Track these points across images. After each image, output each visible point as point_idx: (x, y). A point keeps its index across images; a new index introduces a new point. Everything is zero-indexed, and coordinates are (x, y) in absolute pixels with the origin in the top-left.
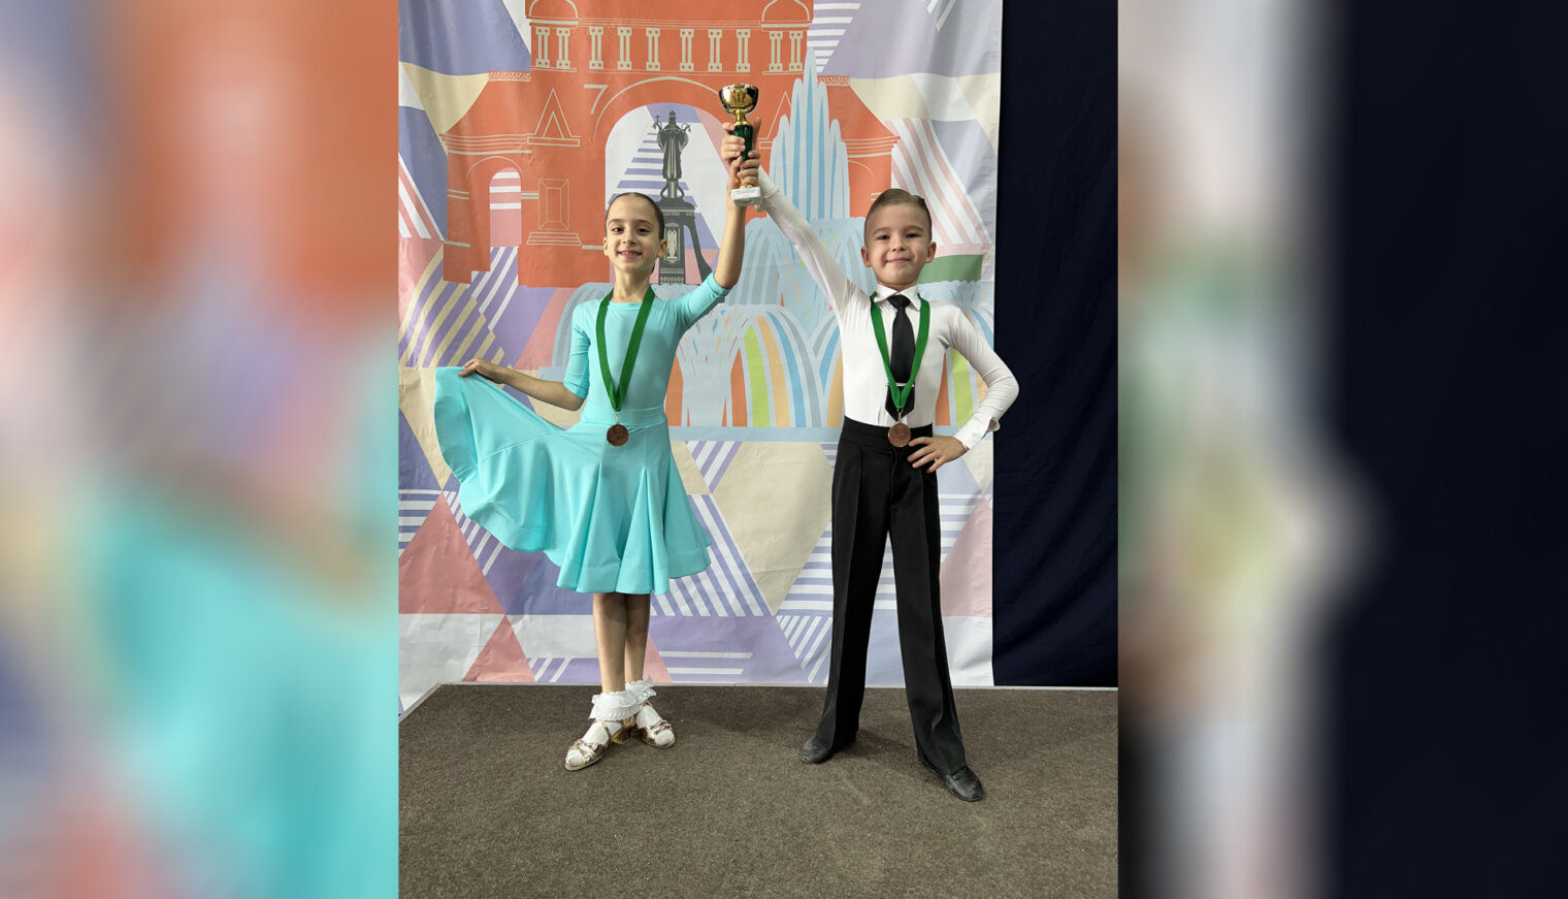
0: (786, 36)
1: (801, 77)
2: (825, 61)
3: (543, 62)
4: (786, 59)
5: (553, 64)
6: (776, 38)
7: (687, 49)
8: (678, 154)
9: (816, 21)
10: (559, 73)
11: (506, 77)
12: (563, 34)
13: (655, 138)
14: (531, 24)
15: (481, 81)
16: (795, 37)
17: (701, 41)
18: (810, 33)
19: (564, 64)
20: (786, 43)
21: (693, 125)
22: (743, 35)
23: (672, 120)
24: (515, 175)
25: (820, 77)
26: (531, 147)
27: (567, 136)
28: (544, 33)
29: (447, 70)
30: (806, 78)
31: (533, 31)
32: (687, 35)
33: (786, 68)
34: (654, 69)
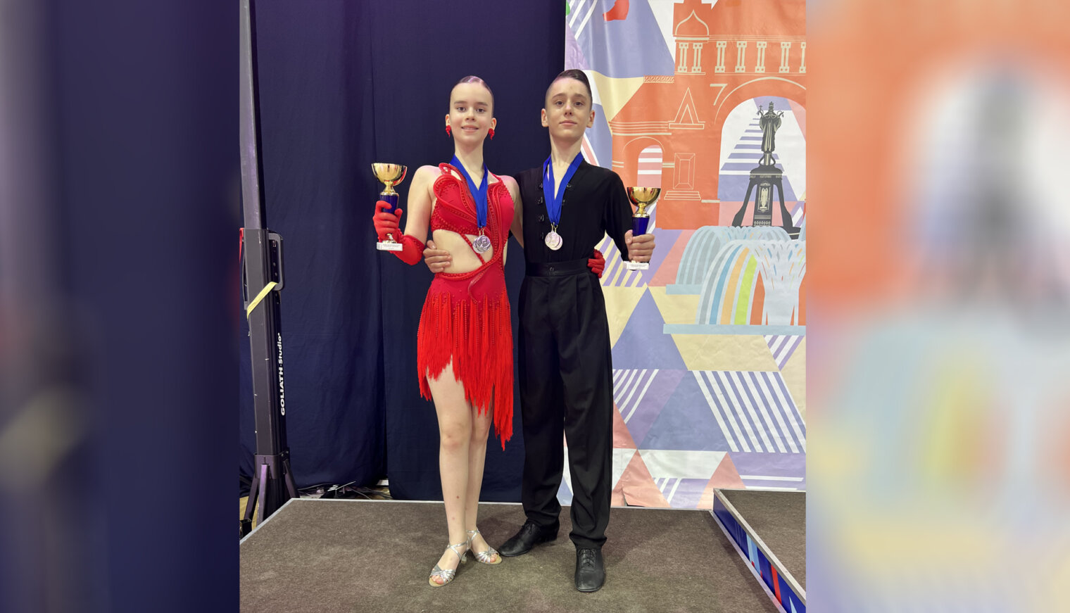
3: (683, 69)
5: (690, 70)
7: (785, 57)
8: (774, 133)
10: (693, 76)
11: (656, 80)
12: (697, 48)
13: (758, 122)
14: (676, 41)
15: (637, 82)
17: (795, 49)
19: (696, 70)
21: (786, 112)
23: (771, 109)
24: (659, 150)
26: (671, 131)
28: (684, 47)
31: (678, 46)
32: (786, 46)
34: (760, 71)
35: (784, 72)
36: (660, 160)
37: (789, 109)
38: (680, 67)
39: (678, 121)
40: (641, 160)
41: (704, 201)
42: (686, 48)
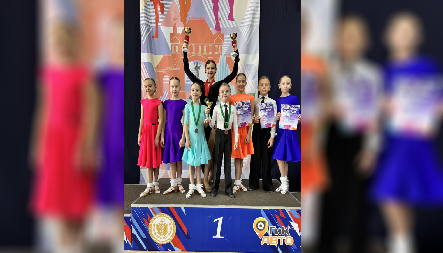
0: (219, 46)
1: (221, 55)
2: (226, 51)
3: (173, 52)
4: (218, 51)
5: (175, 52)
6: (217, 46)
7: (200, 49)
8: (198, 71)
9: (224, 43)
10: (176, 54)
11: (166, 55)
12: (177, 46)
13: (194, 68)
14: (171, 44)
15: (162, 56)
16: (220, 46)
17: (203, 47)
18: (223, 45)
19: (177, 53)
20: (218, 47)
21: (201, 65)
22: (211, 46)
23: (197, 64)
24: (168, 76)
25: (225, 55)
26: (171, 70)
27: (178, 68)
28: (173, 46)
29: (156, 54)
30: (222, 55)
31: (171, 45)
32: (200, 46)
33: (218, 53)
34: (194, 53)
35: (200, 53)
37: (202, 64)
39: (173, 67)
40: (164, 79)
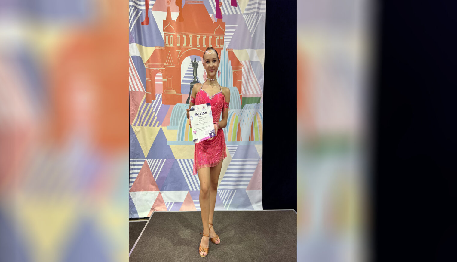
0: (220, 38)
2: (228, 45)
4: (219, 44)
7: (198, 41)
8: (196, 69)
9: (226, 34)
10: (170, 47)
11: (158, 48)
12: (171, 37)
13: (191, 65)
15: (153, 48)
17: (201, 38)
18: (225, 37)
19: (172, 45)
21: (200, 61)
22: (210, 37)
23: (195, 60)
24: (161, 74)
25: (227, 49)
26: (165, 67)
29: (146, 46)
30: (224, 49)
31: (165, 35)
32: (198, 37)
34: (191, 46)
35: (198, 46)
36: (162, 78)
38: (166, 43)
39: (167, 64)
40: (156, 78)
41: (177, 94)
42: (168, 37)
